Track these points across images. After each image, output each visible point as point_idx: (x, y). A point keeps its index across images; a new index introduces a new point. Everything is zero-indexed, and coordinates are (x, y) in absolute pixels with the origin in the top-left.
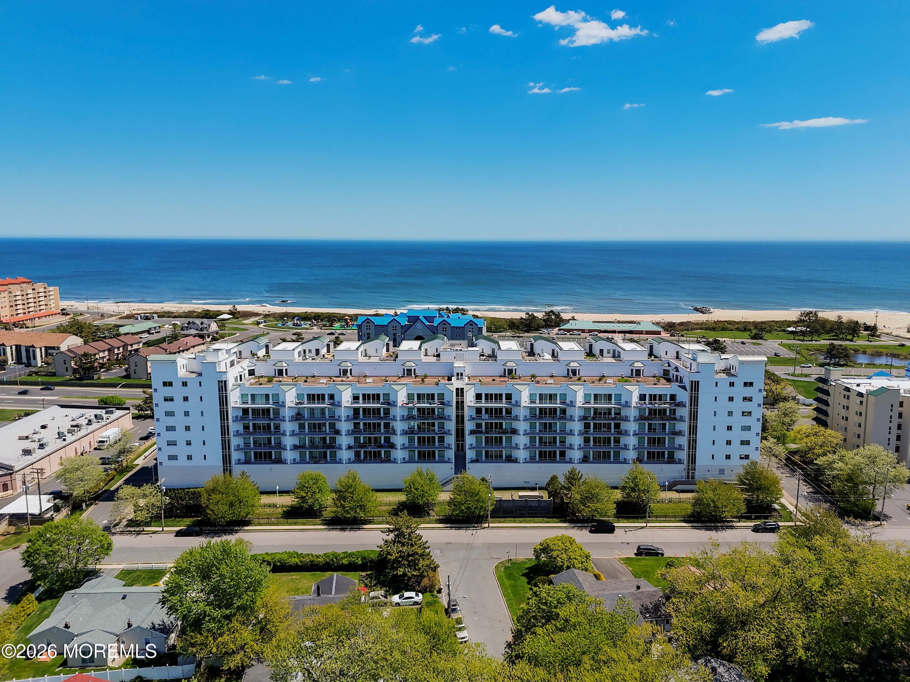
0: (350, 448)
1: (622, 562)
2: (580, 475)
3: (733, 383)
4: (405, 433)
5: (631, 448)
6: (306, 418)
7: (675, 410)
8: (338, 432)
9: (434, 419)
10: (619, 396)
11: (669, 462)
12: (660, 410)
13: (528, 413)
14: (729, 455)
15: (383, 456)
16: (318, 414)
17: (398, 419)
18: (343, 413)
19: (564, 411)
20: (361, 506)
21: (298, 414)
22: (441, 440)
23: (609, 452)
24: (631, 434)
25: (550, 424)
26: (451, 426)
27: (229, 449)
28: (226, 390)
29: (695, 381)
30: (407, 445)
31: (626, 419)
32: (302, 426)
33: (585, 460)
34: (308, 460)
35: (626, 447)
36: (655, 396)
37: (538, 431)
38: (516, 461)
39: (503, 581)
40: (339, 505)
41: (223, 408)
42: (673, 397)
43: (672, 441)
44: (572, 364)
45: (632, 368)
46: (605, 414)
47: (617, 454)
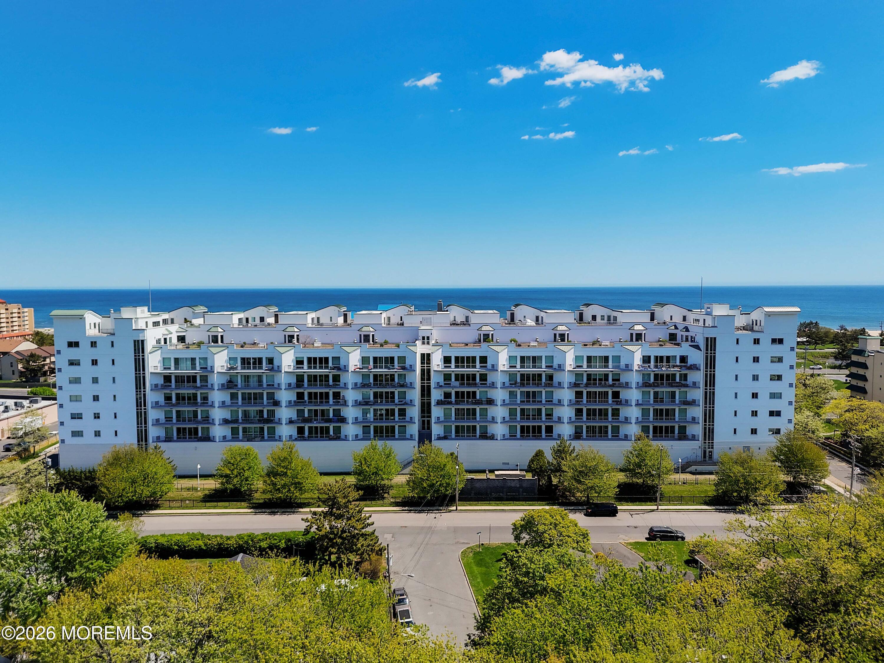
0: (291, 422)
1: (630, 547)
2: (571, 448)
3: (758, 340)
4: (357, 404)
5: (633, 421)
6: (239, 386)
7: (686, 375)
8: (277, 403)
9: (394, 387)
10: (617, 359)
11: (680, 439)
12: (668, 376)
13: (506, 380)
14: (756, 430)
15: (331, 433)
16: (253, 382)
17: (350, 386)
18: (283, 379)
19: (550, 378)
20: (295, 484)
21: (230, 381)
22: (402, 412)
23: (607, 427)
24: (634, 403)
25: (534, 392)
26: (415, 395)
27: (145, 423)
28: (143, 352)
29: (711, 338)
30: (360, 419)
31: (627, 385)
32: (234, 396)
33: (577, 436)
34: (241, 438)
35: (627, 420)
36: (662, 358)
37: (519, 402)
38: (492, 437)
39: (471, 568)
40: (268, 482)
41: (140, 374)
42: (683, 359)
43: (683, 412)
44: (560, 328)
45: (632, 332)
46: (600, 380)
47: (616, 430)
